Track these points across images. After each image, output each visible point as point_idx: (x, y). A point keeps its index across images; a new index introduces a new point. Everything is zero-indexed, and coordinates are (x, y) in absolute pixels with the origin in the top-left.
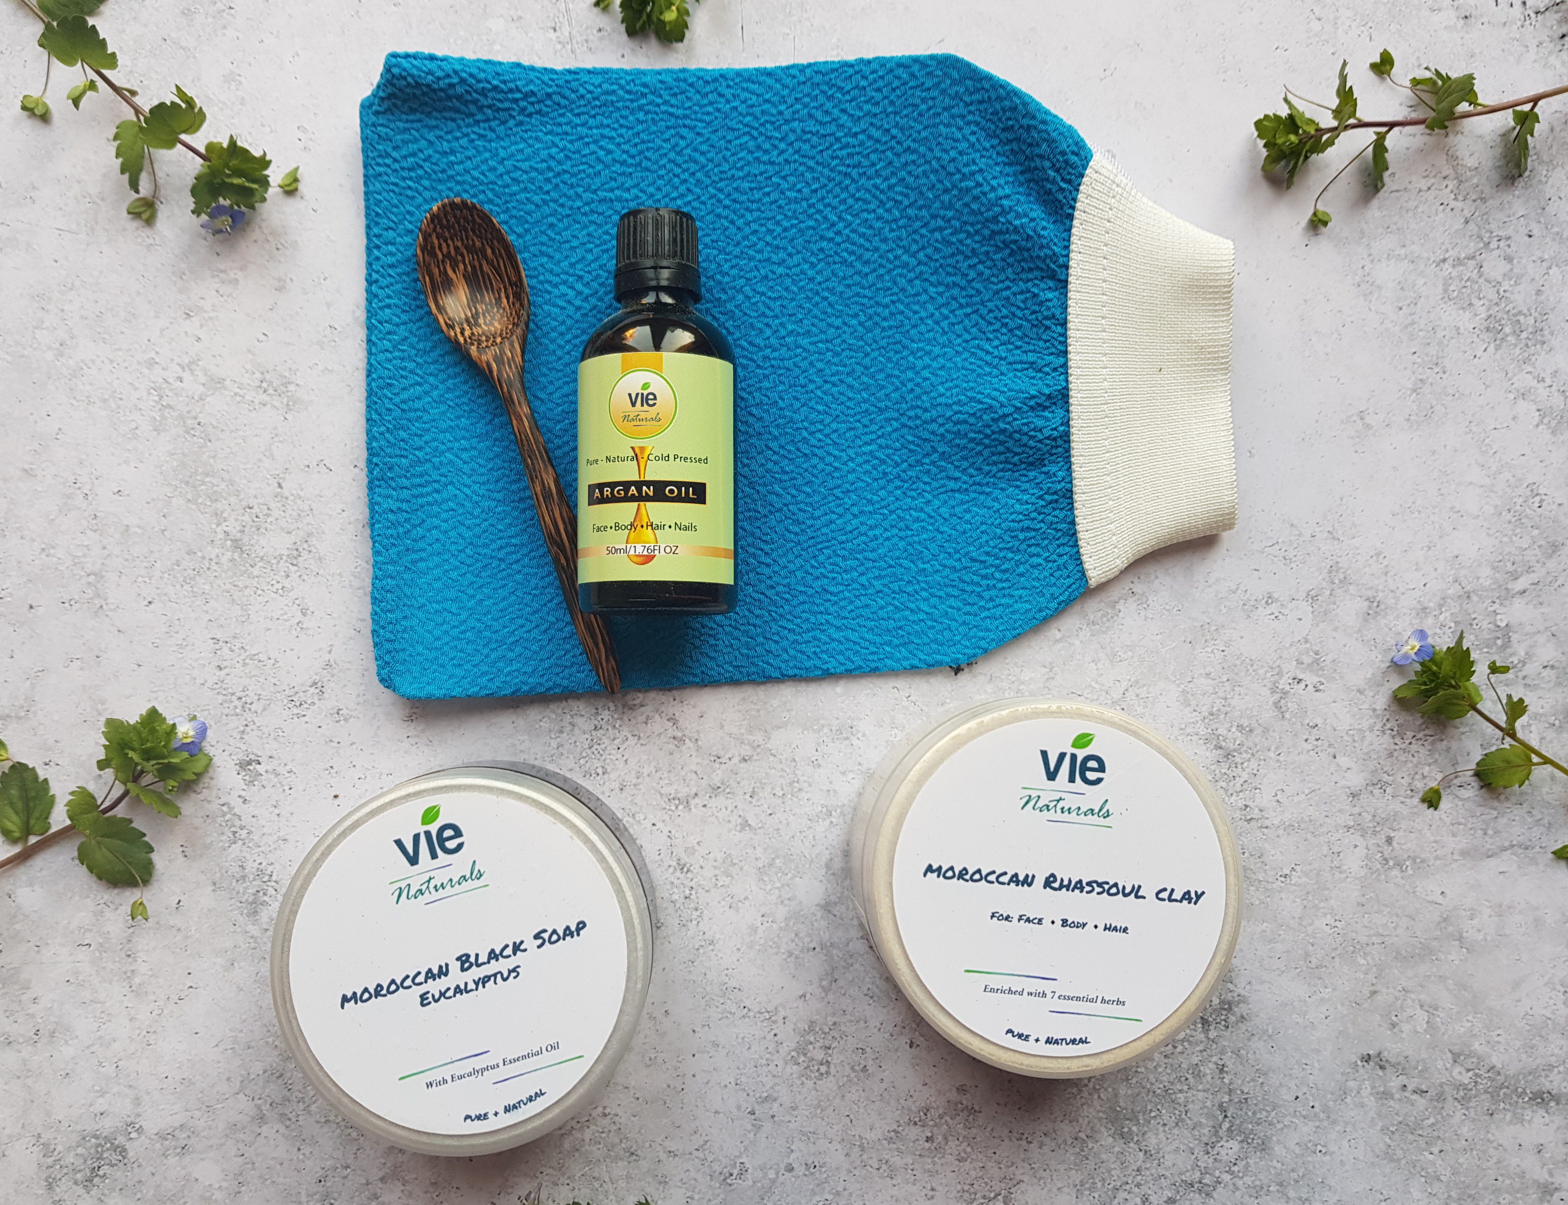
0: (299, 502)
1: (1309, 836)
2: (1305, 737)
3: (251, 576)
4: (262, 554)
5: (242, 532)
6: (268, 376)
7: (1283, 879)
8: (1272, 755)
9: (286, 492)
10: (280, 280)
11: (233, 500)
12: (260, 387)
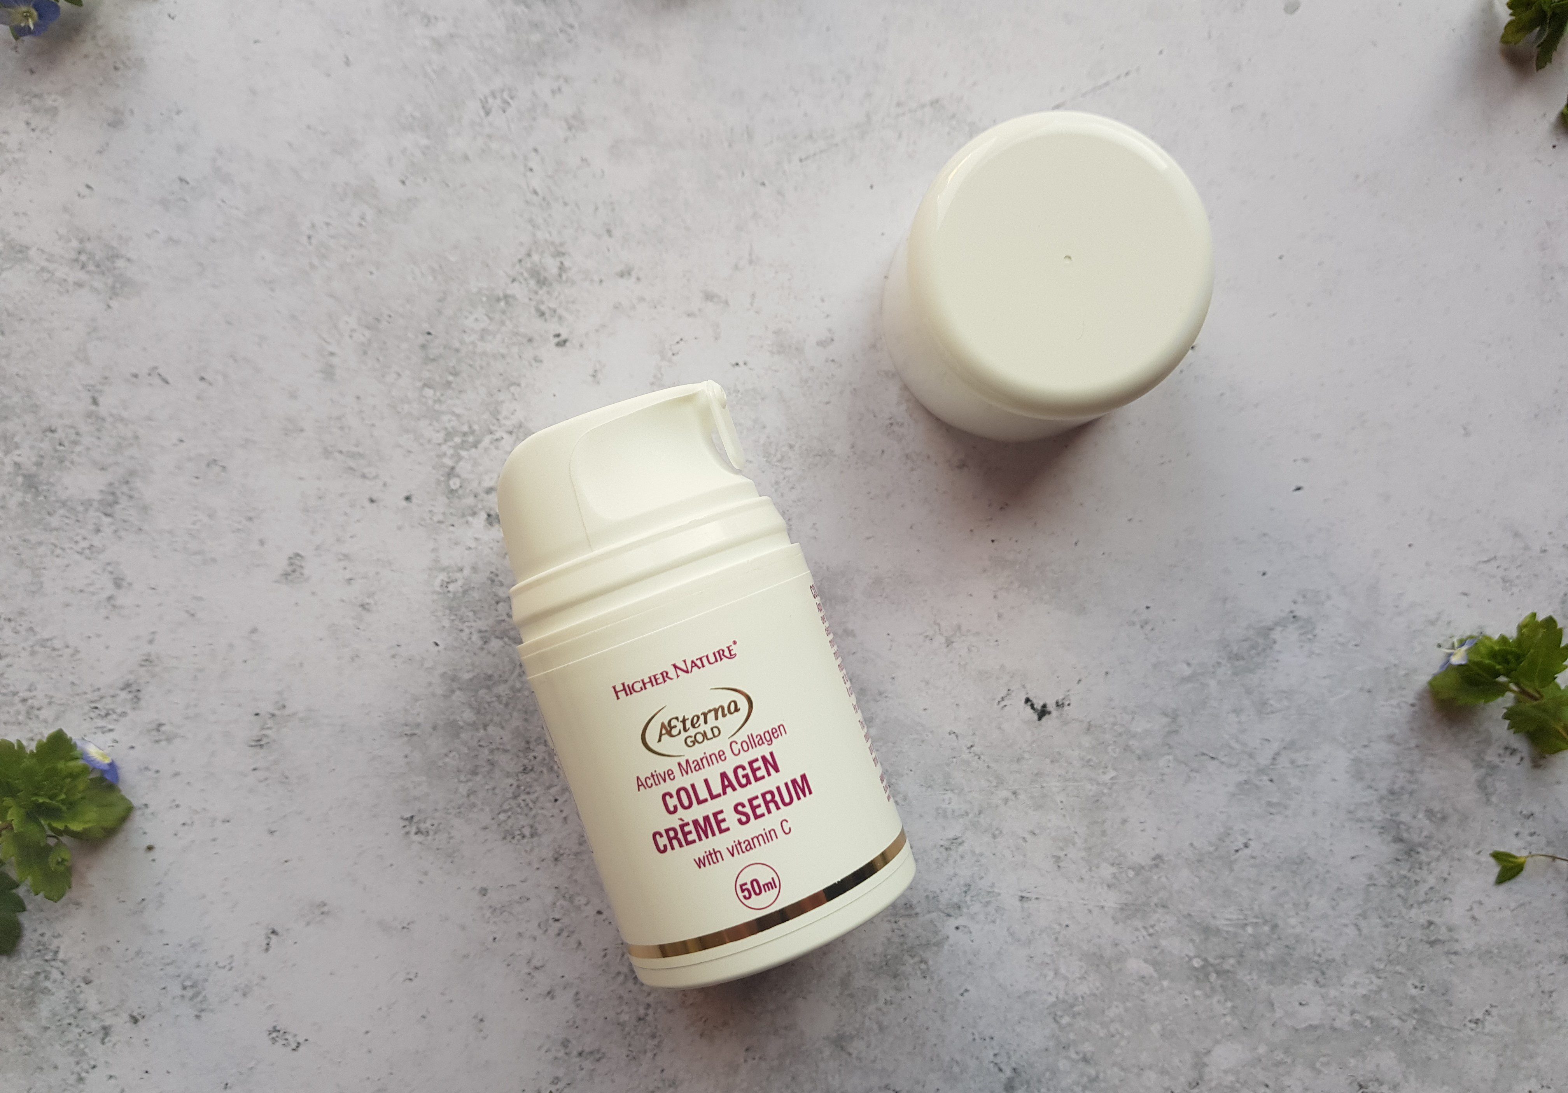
0: (120, 426)
1: (1512, 968)
2: (1516, 830)
3: (48, 529)
4: (64, 497)
5: (39, 464)
6: (89, 246)
7: (1473, 1025)
8: (1470, 853)
9: (102, 410)
10: (116, 111)
11: (29, 418)
12: (76, 260)
